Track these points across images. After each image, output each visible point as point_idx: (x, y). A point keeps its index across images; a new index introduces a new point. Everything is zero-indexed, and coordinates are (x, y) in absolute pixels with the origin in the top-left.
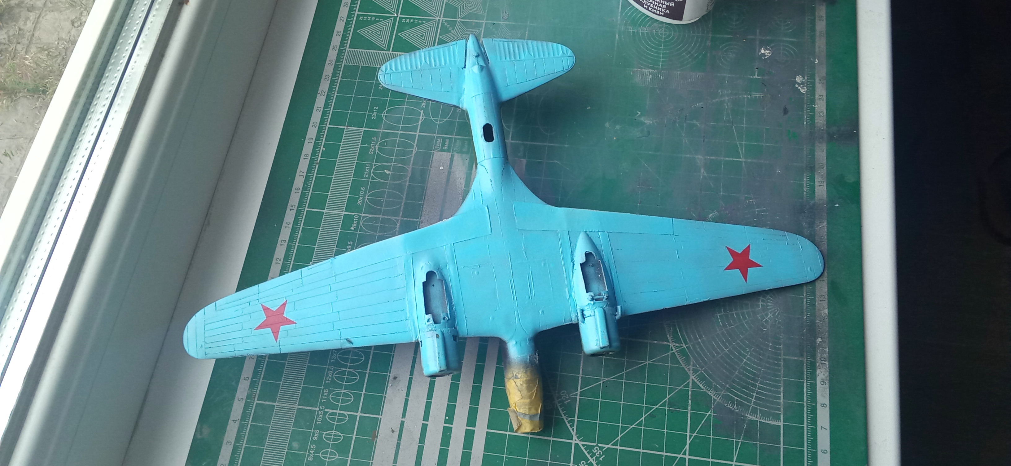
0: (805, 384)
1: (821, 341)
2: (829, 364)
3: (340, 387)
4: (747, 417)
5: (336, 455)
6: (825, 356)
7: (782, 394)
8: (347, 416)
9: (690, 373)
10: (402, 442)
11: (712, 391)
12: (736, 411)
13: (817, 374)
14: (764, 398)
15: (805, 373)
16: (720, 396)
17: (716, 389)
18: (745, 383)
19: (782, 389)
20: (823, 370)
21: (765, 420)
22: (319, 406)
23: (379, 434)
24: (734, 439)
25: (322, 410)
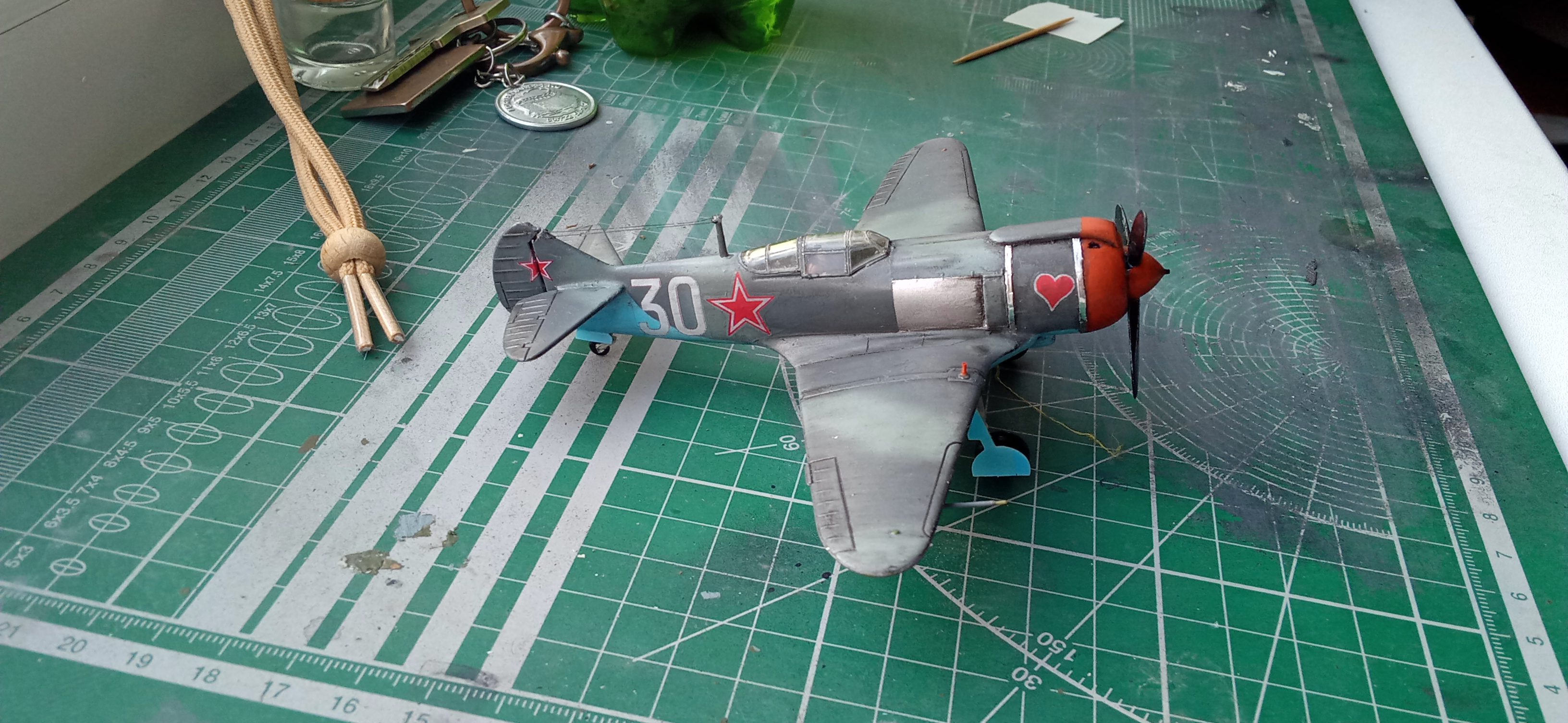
0: (1434, 479)
1: (1451, 417)
2: (1479, 453)
3: (259, 357)
4: (1303, 517)
5: (186, 465)
6: (1469, 439)
7: (1382, 490)
8: (252, 403)
9: (1149, 432)
10: (382, 464)
11: (1206, 464)
12: (1274, 504)
13: (1458, 466)
14: (1340, 490)
15: (1429, 461)
16: (1228, 476)
17: (1213, 463)
18: (1288, 461)
19: (1379, 480)
20: (1469, 461)
21: (1351, 526)
22: (186, 380)
23: (324, 442)
24: (1277, 550)
25: (189, 387)
